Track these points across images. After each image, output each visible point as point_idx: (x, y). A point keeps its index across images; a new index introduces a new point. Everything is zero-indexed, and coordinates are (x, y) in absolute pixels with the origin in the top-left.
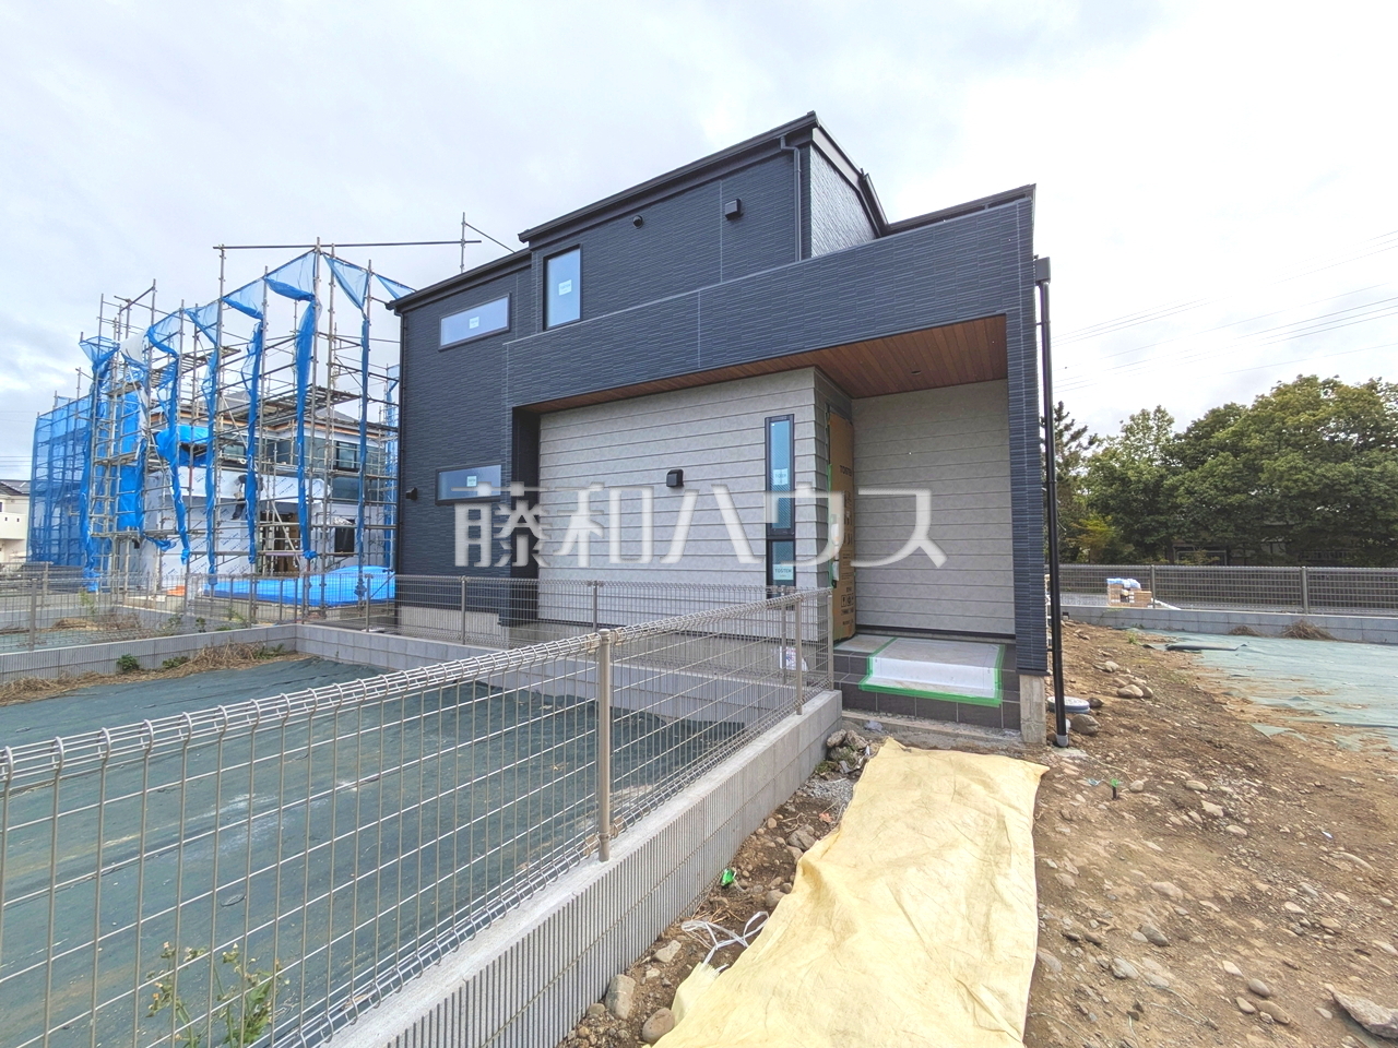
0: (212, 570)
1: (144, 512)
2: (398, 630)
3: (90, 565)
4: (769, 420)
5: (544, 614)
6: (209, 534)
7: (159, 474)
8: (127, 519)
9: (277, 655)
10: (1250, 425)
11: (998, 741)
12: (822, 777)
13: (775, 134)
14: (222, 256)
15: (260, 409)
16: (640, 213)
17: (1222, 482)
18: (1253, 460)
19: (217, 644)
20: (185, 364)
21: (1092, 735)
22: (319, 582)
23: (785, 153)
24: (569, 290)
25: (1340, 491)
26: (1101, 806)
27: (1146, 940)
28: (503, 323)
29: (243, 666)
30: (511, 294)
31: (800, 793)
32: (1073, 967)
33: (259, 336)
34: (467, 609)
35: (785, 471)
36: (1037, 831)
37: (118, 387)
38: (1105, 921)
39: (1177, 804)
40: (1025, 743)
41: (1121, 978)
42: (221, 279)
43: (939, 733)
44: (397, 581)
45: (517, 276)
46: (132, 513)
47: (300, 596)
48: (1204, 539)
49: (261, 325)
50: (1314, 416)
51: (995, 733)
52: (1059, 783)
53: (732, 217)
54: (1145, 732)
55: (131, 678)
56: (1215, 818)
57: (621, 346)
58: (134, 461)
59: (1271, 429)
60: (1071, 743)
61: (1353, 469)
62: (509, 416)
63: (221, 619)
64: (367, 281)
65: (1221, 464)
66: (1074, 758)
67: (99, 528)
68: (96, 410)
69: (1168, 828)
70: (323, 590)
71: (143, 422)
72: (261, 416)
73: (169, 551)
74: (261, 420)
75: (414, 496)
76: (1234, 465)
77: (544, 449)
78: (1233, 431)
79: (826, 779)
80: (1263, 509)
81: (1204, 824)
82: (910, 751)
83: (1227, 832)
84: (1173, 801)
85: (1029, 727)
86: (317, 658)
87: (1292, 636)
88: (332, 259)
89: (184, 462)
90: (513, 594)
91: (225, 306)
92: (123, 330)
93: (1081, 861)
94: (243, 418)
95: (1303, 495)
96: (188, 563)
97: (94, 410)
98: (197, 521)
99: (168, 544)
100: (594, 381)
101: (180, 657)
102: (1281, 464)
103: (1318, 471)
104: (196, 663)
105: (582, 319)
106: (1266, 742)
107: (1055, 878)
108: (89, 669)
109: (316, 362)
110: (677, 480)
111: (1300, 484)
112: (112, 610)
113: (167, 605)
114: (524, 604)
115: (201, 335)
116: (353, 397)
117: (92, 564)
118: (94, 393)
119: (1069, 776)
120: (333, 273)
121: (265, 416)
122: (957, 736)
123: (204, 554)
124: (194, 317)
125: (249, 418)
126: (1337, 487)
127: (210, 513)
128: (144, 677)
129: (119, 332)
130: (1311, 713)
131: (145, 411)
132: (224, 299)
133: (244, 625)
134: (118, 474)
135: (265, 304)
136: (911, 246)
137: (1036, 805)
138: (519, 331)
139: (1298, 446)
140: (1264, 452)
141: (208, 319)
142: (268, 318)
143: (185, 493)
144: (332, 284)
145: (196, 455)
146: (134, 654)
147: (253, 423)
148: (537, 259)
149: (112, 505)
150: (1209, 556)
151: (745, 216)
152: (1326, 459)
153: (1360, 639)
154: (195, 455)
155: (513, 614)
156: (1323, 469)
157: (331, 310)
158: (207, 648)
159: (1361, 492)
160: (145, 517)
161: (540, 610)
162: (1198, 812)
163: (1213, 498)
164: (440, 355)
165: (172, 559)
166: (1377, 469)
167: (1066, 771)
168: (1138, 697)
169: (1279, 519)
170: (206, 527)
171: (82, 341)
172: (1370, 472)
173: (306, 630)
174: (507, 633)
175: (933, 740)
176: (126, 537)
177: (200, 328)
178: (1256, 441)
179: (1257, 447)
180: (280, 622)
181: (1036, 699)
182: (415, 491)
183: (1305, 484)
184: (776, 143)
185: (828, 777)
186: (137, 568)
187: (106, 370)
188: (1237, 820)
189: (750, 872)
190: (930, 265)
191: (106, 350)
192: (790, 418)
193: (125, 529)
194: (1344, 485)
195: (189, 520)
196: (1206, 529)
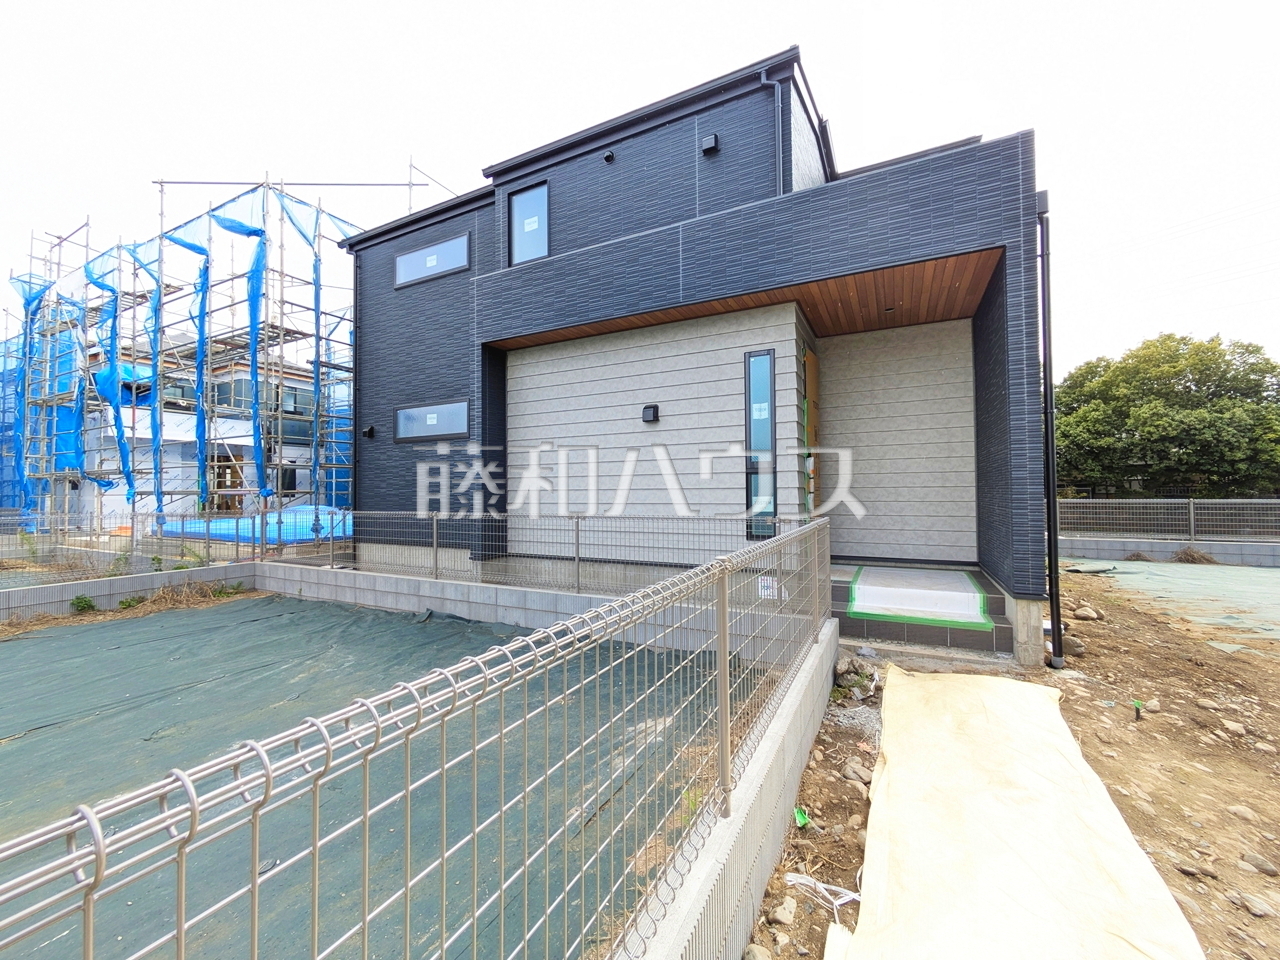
0: (160, 508)
1: (85, 452)
2: (357, 566)
3: (27, 506)
4: (749, 355)
5: (512, 549)
6: (156, 474)
7: (97, 414)
8: (64, 459)
9: (236, 593)
10: (1118, 376)
11: (994, 663)
12: (839, 705)
13: (756, 67)
14: (162, 191)
15: (208, 347)
16: (612, 148)
17: (1094, 426)
18: (1121, 407)
19: (175, 583)
20: (123, 302)
21: (1079, 656)
22: (276, 520)
23: (765, 87)
24: (536, 226)
25: (1195, 435)
26: (1130, 728)
27: (1256, 871)
28: (463, 262)
29: (204, 605)
30: (470, 233)
31: (827, 722)
32: (1208, 904)
33: (205, 272)
34: (440, 545)
35: (766, 406)
36: (1087, 756)
37: (51, 325)
38: (1205, 851)
39: (1198, 723)
40: (1022, 665)
41: (1260, 916)
42: (162, 214)
43: (934, 657)
44: (354, 518)
45: (476, 213)
46: (71, 454)
47: (258, 534)
48: (1075, 477)
49: (207, 261)
50: (1174, 367)
51: (987, 656)
52: (1076, 704)
53: (711, 152)
54: (1127, 652)
55: (87, 619)
56: (1241, 736)
57: (598, 280)
58: (71, 400)
59: (1137, 379)
60: (1065, 664)
61: (1207, 415)
62: (477, 352)
63: (174, 558)
64: (317, 219)
65: (1094, 410)
66: (1076, 680)
67: (35, 468)
68: (28, 350)
69: (1202, 748)
70: (280, 528)
71: (80, 360)
72: (209, 355)
73: (110, 492)
74: (209, 359)
75: (371, 434)
76: (1104, 411)
77: (511, 385)
78: (1104, 381)
79: (844, 707)
80: (1127, 452)
81: (1233, 742)
82: (913, 675)
83: (1257, 750)
84: (1193, 720)
85: (1026, 650)
86: (279, 595)
87: (1181, 560)
88: (281, 195)
89: (127, 401)
90: (484, 528)
91: (166, 242)
92: (55, 267)
93: (1149, 787)
94: (190, 356)
95: (1163, 439)
96: (134, 503)
97: (27, 349)
98: (143, 462)
99: (110, 484)
100: (568, 316)
101: (137, 597)
102: (1145, 411)
103: (1177, 418)
104: (154, 602)
105: (550, 255)
106: (1230, 658)
107: (1134, 806)
108: (40, 610)
109: (267, 298)
110: (652, 415)
111: (1160, 429)
112: (51, 551)
113: (110, 545)
114: (493, 538)
115: (141, 272)
116: (305, 335)
117: (30, 505)
118: (27, 332)
119: (1082, 698)
120: (283, 208)
121: (213, 354)
122: (952, 659)
123: (149, 494)
124: (133, 252)
125: (197, 356)
126: (1192, 432)
127: (157, 452)
128: (101, 617)
129: (50, 270)
130: (1250, 630)
131: (83, 350)
132: (163, 236)
133: (202, 563)
134: (55, 414)
135: (210, 240)
136: (907, 178)
137: (1072, 730)
138: (479, 270)
139: (1159, 394)
140: (1129, 400)
141: (147, 255)
142: (213, 255)
143: (128, 433)
144: (282, 219)
145: (139, 394)
146: (88, 594)
147: (202, 361)
148: (501, 196)
149: (49, 447)
150: (1078, 492)
151: (722, 152)
152: (1184, 407)
153: (1240, 562)
154: (137, 394)
155: (484, 548)
156: (1181, 416)
157: (282, 246)
158: (165, 587)
159: (1213, 436)
160: (85, 456)
161: (509, 544)
162: (1222, 730)
163: (1086, 441)
164: (396, 294)
165: (115, 500)
166: (1227, 415)
167: (1077, 692)
168: (1093, 619)
169: (1140, 459)
170: (152, 466)
171: (11, 279)
172: (1221, 418)
173: (266, 568)
174: (479, 567)
175: (931, 665)
176: (65, 478)
177: (139, 265)
178: (1123, 391)
179: (1125, 396)
180: (237, 560)
181: (1033, 622)
182: (372, 429)
183: (1165, 429)
184: (756, 77)
185: (846, 704)
186: (76, 508)
187: (38, 308)
188: (1261, 738)
189: (821, 810)
190: (928, 197)
191: (38, 288)
192: (771, 352)
193: (63, 469)
194: (1199, 430)
195: (133, 461)
196: (1077, 468)
